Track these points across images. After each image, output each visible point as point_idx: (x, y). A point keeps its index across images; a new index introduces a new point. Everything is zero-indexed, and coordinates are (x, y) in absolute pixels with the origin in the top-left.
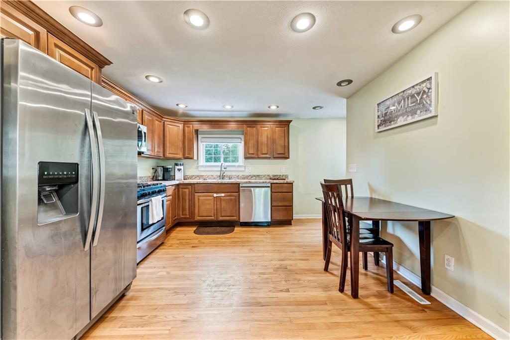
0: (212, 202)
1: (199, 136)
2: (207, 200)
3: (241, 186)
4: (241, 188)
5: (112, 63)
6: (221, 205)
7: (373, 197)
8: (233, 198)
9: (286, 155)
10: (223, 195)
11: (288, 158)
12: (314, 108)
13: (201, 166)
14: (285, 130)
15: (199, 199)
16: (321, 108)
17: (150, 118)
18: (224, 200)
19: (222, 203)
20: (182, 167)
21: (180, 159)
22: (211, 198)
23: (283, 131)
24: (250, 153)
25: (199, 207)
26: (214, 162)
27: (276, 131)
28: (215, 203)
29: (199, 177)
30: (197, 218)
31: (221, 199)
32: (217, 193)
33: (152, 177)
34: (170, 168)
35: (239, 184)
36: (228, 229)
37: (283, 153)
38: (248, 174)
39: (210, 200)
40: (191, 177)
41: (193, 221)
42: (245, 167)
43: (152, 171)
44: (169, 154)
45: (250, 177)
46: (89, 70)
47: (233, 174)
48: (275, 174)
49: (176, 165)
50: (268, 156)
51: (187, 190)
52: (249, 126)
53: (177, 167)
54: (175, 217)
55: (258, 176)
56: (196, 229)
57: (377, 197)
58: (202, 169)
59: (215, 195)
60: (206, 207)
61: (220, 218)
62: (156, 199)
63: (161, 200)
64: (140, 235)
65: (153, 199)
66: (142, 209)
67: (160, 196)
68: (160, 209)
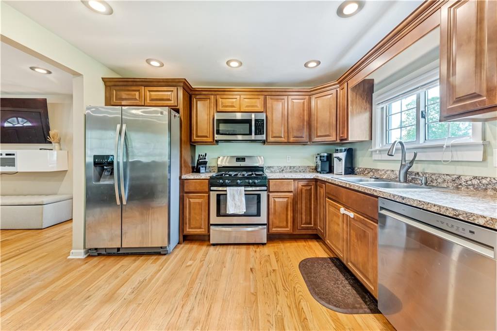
0: (341, 226)
1: (374, 95)
2: (336, 215)
8: (369, 231)
10: (352, 215)
13: (376, 151)
18: (354, 227)
19: (351, 232)
20: (342, 155)
22: (339, 214)
25: (329, 223)
29: (374, 172)
30: (328, 242)
31: (350, 222)
32: (346, 207)
35: (377, 198)
39: (338, 216)
40: (363, 172)
41: (325, 242)
46: (170, 93)
51: (322, 190)
53: (335, 155)
58: (376, 157)
59: (342, 210)
60: (334, 227)
61: (350, 265)
62: (233, 190)
63: (244, 193)
64: (214, 219)
65: (228, 189)
66: (218, 196)
67: (243, 188)
68: (241, 202)
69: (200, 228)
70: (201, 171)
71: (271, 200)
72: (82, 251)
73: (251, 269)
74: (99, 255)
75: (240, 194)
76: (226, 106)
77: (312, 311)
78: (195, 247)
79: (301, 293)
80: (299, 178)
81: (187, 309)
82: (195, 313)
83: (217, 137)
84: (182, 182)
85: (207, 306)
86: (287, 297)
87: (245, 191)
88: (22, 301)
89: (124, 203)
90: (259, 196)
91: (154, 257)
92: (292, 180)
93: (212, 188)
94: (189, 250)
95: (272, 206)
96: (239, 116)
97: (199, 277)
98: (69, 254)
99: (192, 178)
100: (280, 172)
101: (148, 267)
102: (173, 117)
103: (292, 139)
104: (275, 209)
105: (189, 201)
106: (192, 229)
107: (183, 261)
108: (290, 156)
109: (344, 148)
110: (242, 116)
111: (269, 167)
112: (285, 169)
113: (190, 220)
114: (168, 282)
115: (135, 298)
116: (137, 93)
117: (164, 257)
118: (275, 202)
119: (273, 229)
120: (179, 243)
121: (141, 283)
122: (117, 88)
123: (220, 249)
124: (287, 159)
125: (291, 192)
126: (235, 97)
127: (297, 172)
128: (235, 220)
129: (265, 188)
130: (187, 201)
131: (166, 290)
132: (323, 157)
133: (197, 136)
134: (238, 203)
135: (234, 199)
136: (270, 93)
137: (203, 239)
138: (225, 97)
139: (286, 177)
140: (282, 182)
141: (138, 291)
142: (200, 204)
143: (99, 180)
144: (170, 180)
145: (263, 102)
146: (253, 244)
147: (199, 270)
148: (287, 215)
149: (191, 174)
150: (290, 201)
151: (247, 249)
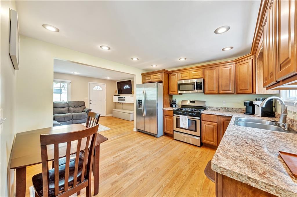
46: (160, 76)
53: (254, 103)
62: (182, 117)
64: (175, 128)
65: (180, 116)
66: (177, 119)
67: (187, 117)
68: (186, 123)
69: (170, 131)
70: (173, 107)
71: (204, 125)
72: (136, 129)
73: (184, 153)
74: (140, 132)
75: (186, 119)
76: (183, 77)
77: (198, 174)
78: (168, 138)
79: (200, 168)
80: (220, 115)
81: (155, 153)
82: (157, 155)
83: (179, 92)
84: (164, 111)
85: (161, 155)
86: (191, 166)
88: (123, 137)
89: (145, 116)
90: (196, 121)
91: (153, 137)
92: (217, 116)
93: (174, 115)
94: (165, 139)
95: (204, 128)
97: (164, 147)
98: (133, 129)
99: (167, 109)
100: (218, 110)
101: (150, 139)
102: (159, 86)
103: (221, 92)
104: (206, 130)
105: (166, 119)
106: (167, 130)
107: (161, 141)
108: (225, 102)
111: (210, 107)
112: (221, 109)
113: (166, 127)
114: (154, 145)
115: (144, 145)
116: (150, 77)
117: (156, 138)
118: (205, 126)
119: (205, 141)
120: (163, 135)
121: (146, 142)
122: (145, 76)
123: (177, 142)
124: (223, 103)
125: (216, 122)
126: (187, 72)
127: (230, 111)
128: (181, 130)
129: (199, 118)
130: (165, 119)
131: (152, 147)
132: (246, 103)
133: (171, 91)
134: (185, 123)
135: (183, 121)
136: (206, 67)
137: (171, 136)
138: (183, 72)
139: (212, 114)
140: (209, 116)
141: (145, 144)
142: (170, 121)
143: (139, 108)
144: (158, 109)
145: (202, 73)
146: (193, 145)
147: (164, 146)
148: (213, 135)
149: (169, 108)
150: (215, 127)
151: (189, 146)
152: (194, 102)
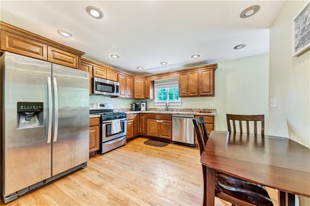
0: (156, 126)
1: (155, 84)
2: (154, 124)
3: (173, 116)
4: (173, 118)
5: (85, 53)
6: (161, 128)
7: (292, 139)
8: (168, 124)
9: (211, 93)
10: (162, 121)
11: (213, 95)
12: (235, 48)
13: (156, 103)
14: (210, 73)
15: (149, 123)
16: (243, 46)
17: (124, 78)
18: (163, 125)
19: (162, 126)
20: (145, 104)
21: (143, 99)
22: (155, 123)
23: (209, 74)
24: (183, 93)
25: (149, 128)
26: (164, 100)
27: (203, 75)
28: (158, 126)
29: (155, 109)
30: (148, 134)
31: (161, 124)
32: (159, 120)
33: (130, 109)
34: (138, 104)
35: (172, 115)
36: (164, 144)
37: (209, 91)
38: (184, 108)
39: (155, 124)
40: (150, 110)
41: (146, 135)
42: (182, 103)
43: (130, 106)
44: (137, 96)
45: (185, 110)
46: (72, 58)
47: (174, 107)
48: (204, 108)
49: (142, 102)
50: (196, 94)
51: (144, 117)
52: (182, 74)
53: (142, 104)
54: (138, 131)
55: (191, 109)
56: (148, 140)
57: (295, 140)
58: (156, 104)
59: (158, 121)
60: (153, 128)
61: (161, 136)
62: (115, 121)
63: (120, 122)
64: (105, 139)
66: (107, 125)
75: (118, 123)
83: (96, 92)
87: (120, 121)
89: (55, 140)
90: (124, 123)
91: (79, 172)
92: (133, 114)
93: (103, 122)
96: (108, 82)
104: (128, 128)
109: (144, 101)
110: (110, 82)
117: (85, 169)
119: (128, 137)
129: (126, 119)
134: (118, 127)
138: (98, 68)
140: (130, 116)
145: (117, 77)
148: (132, 129)
152: (103, 105)
